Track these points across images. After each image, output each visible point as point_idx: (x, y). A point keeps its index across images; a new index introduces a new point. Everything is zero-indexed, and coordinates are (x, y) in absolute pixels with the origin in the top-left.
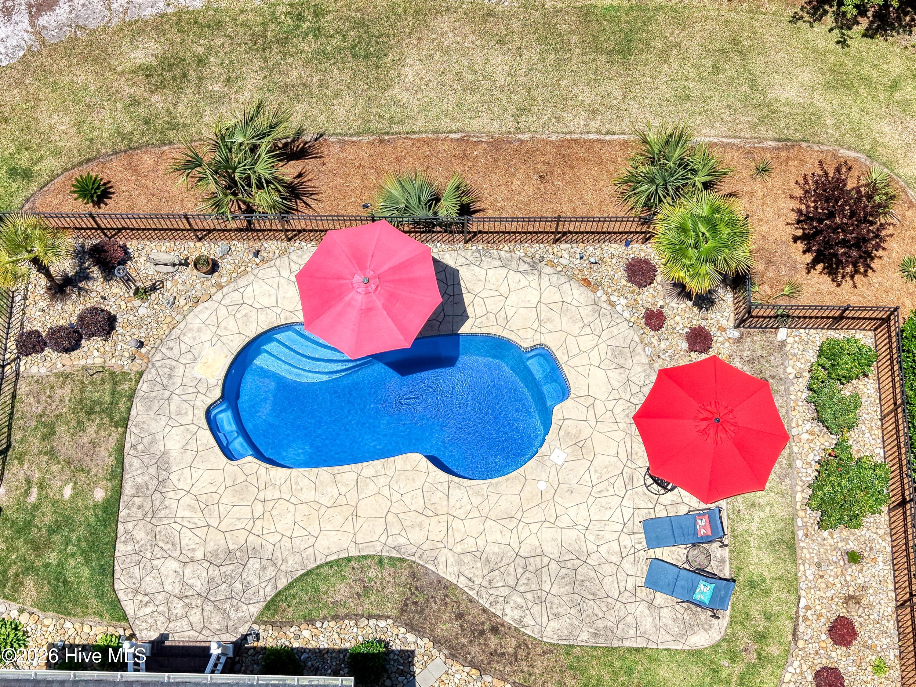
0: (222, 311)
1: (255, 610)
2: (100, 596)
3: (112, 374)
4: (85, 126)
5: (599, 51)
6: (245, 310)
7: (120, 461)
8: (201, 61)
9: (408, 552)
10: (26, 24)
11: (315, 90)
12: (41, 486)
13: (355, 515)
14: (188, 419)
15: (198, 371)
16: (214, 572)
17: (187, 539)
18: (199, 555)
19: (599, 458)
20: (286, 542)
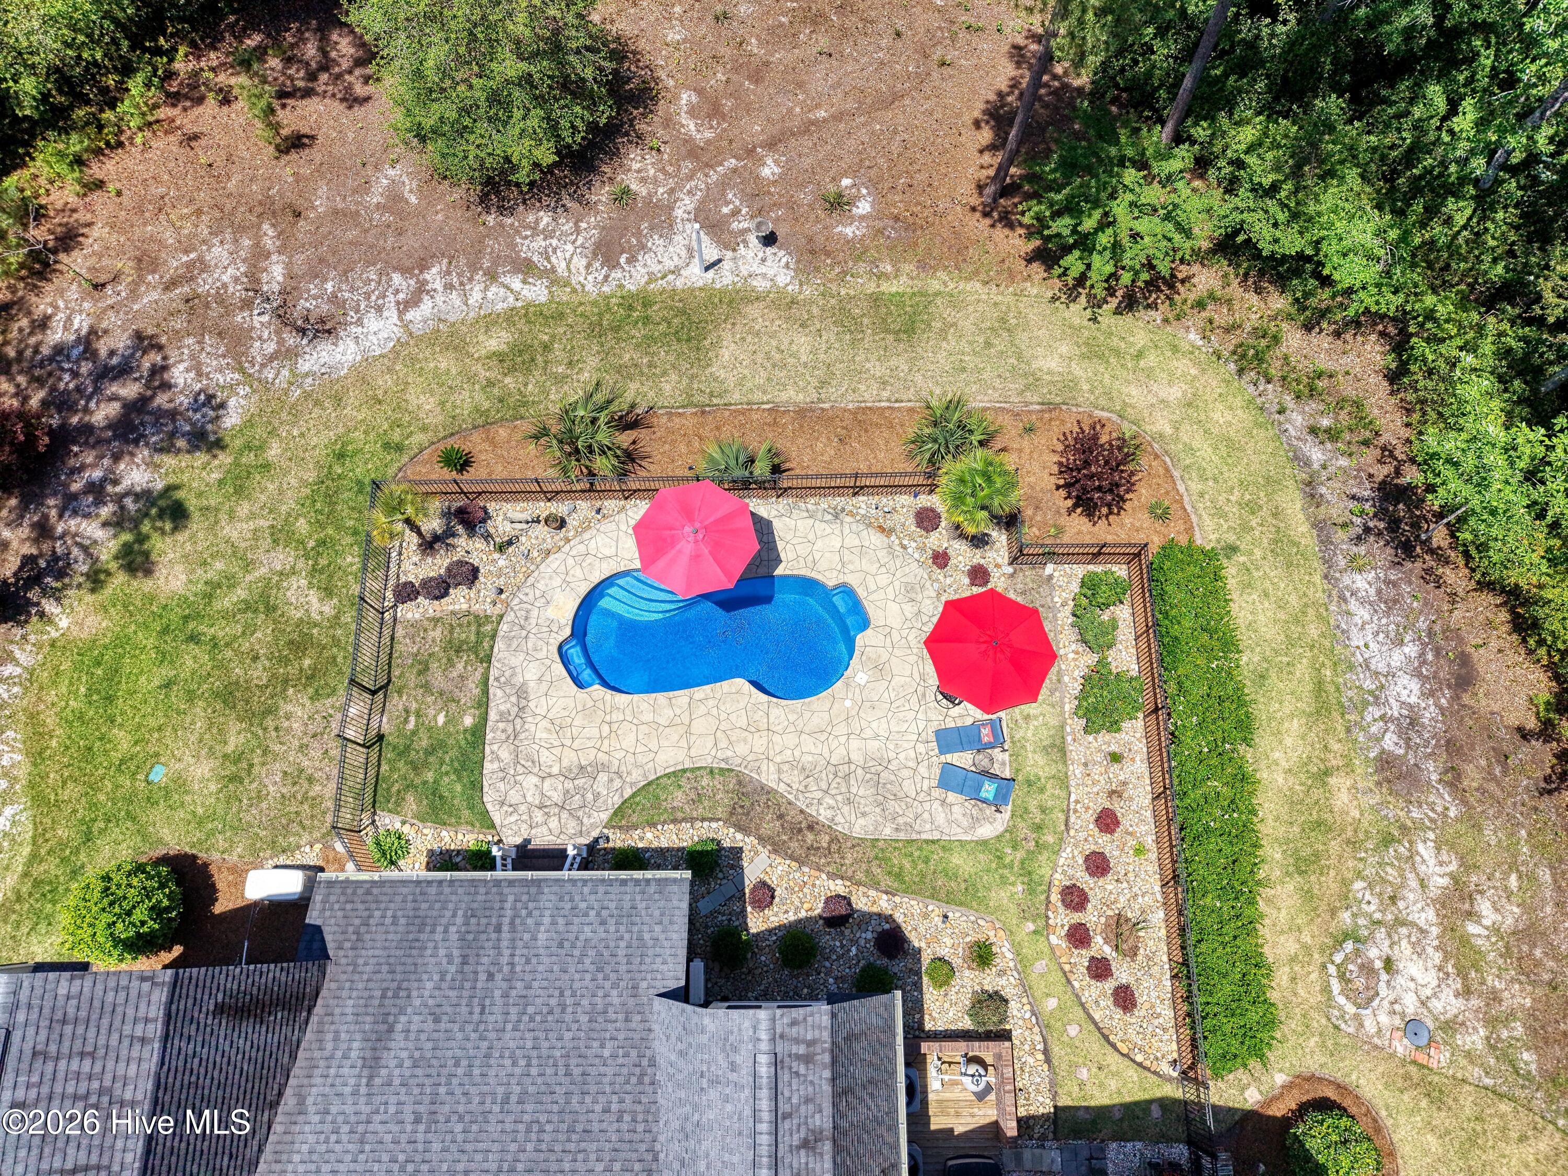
0: (570, 561)
1: (605, 816)
2: (471, 808)
3: (477, 617)
4: (448, 405)
5: (888, 331)
6: (589, 559)
7: (486, 692)
8: (546, 348)
9: (735, 763)
10: (395, 319)
11: (646, 370)
12: (418, 715)
13: (688, 732)
14: (542, 654)
15: (551, 612)
16: (569, 785)
17: (545, 757)
18: (555, 770)
19: (896, 679)
20: (630, 758)
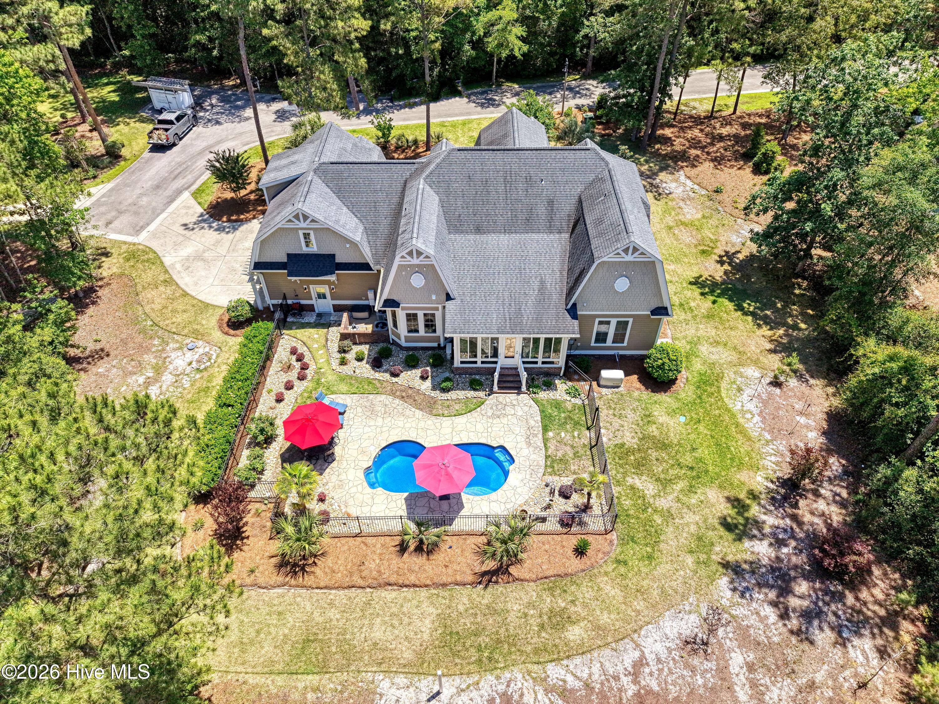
3: (555, 474)
6: (503, 501)
9: (434, 418)
13: (453, 428)
14: (521, 459)
15: (520, 476)
16: (504, 412)
17: (515, 421)
18: (510, 417)
20: (478, 420)
